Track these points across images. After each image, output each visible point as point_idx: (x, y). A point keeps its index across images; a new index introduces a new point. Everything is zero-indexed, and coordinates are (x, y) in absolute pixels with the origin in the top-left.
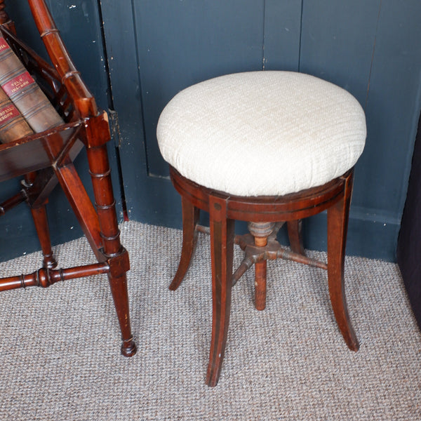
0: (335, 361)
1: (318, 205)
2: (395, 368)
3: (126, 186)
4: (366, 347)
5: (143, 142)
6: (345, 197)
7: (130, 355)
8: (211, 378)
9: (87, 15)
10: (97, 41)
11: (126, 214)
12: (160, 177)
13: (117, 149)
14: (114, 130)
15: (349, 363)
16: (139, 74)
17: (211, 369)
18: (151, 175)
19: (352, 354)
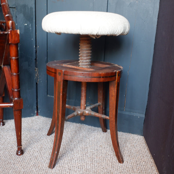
0: (112, 166)
1: (103, 77)
2: (140, 171)
3: (39, 100)
4: (127, 162)
5: (46, 81)
6: (116, 80)
7: (20, 155)
8: (51, 164)
9: (31, 29)
10: (33, 39)
11: (37, 113)
12: (52, 96)
13: (37, 83)
14: (36, 75)
15: (118, 167)
16: (47, 53)
17: (51, 160)
18: (48, 96)
19: (120, 165)
